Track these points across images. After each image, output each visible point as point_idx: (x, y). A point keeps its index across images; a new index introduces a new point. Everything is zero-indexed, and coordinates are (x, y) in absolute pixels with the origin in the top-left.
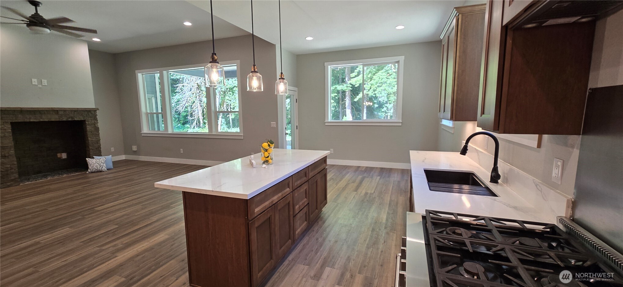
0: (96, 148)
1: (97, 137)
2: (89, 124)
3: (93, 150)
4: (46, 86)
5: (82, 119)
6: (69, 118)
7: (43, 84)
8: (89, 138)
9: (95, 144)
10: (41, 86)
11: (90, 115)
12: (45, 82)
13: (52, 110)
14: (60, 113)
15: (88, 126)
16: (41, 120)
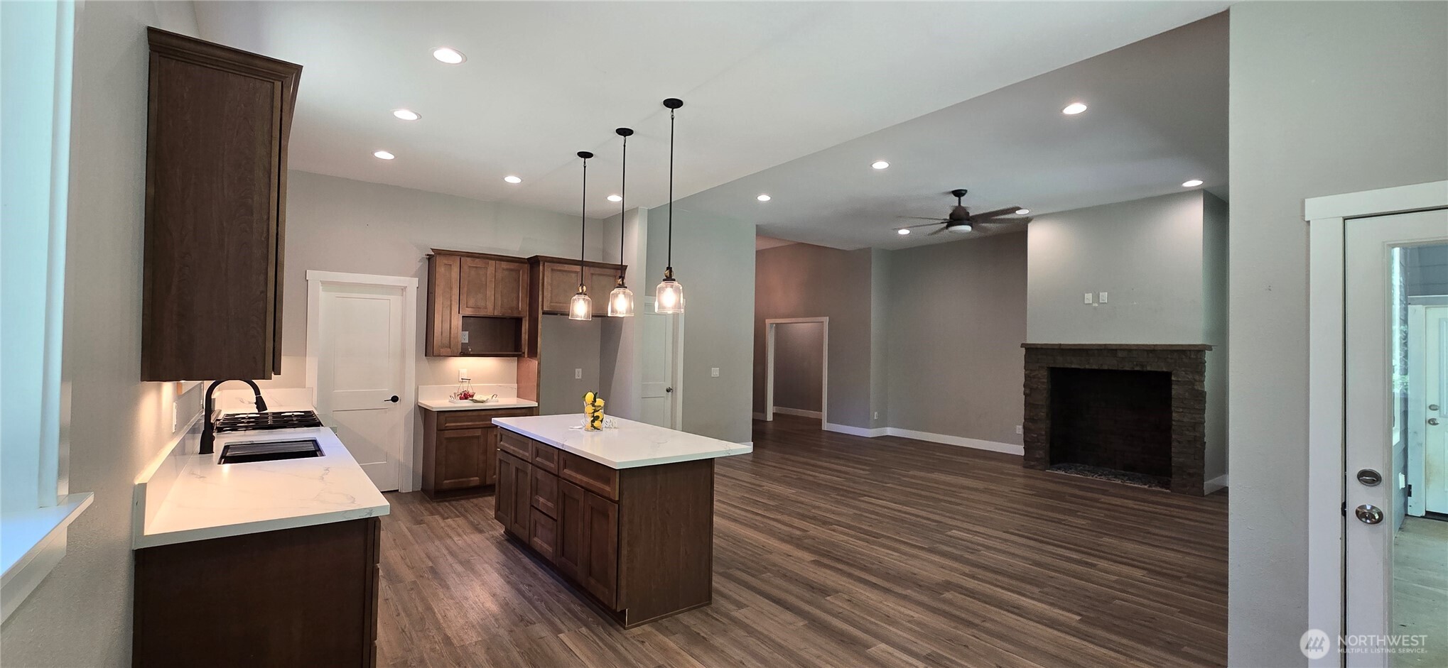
0: (1189, 441)
1: (1194, 415)
2: (1178, 381)
3: (1179, 442)
4: (1105, 303)
5: (1165, 370)
6: (1137, 365)
7: (1101, 301)
8: (1174, 414)
9: (1188, 430)
10: (1096, 305)
11: (1185, 360)
12: (1104, 296)
13: (1104, 349)
14: (1120, 354)
15: (1173, 386)
16: (1087, 367)
